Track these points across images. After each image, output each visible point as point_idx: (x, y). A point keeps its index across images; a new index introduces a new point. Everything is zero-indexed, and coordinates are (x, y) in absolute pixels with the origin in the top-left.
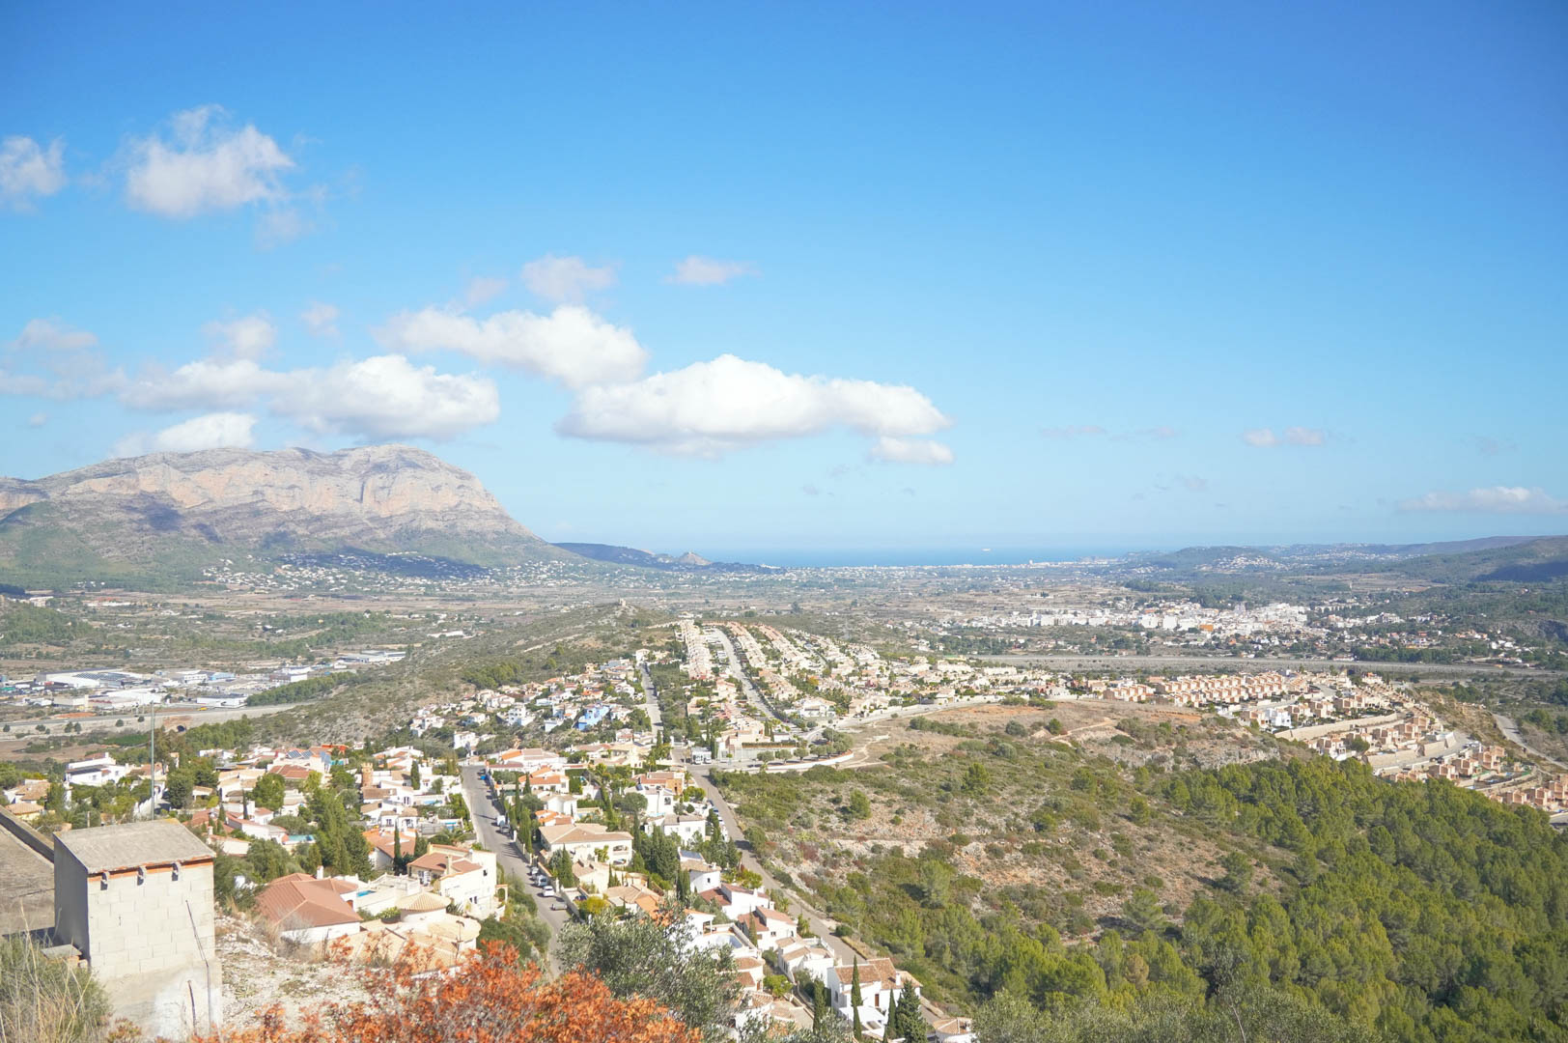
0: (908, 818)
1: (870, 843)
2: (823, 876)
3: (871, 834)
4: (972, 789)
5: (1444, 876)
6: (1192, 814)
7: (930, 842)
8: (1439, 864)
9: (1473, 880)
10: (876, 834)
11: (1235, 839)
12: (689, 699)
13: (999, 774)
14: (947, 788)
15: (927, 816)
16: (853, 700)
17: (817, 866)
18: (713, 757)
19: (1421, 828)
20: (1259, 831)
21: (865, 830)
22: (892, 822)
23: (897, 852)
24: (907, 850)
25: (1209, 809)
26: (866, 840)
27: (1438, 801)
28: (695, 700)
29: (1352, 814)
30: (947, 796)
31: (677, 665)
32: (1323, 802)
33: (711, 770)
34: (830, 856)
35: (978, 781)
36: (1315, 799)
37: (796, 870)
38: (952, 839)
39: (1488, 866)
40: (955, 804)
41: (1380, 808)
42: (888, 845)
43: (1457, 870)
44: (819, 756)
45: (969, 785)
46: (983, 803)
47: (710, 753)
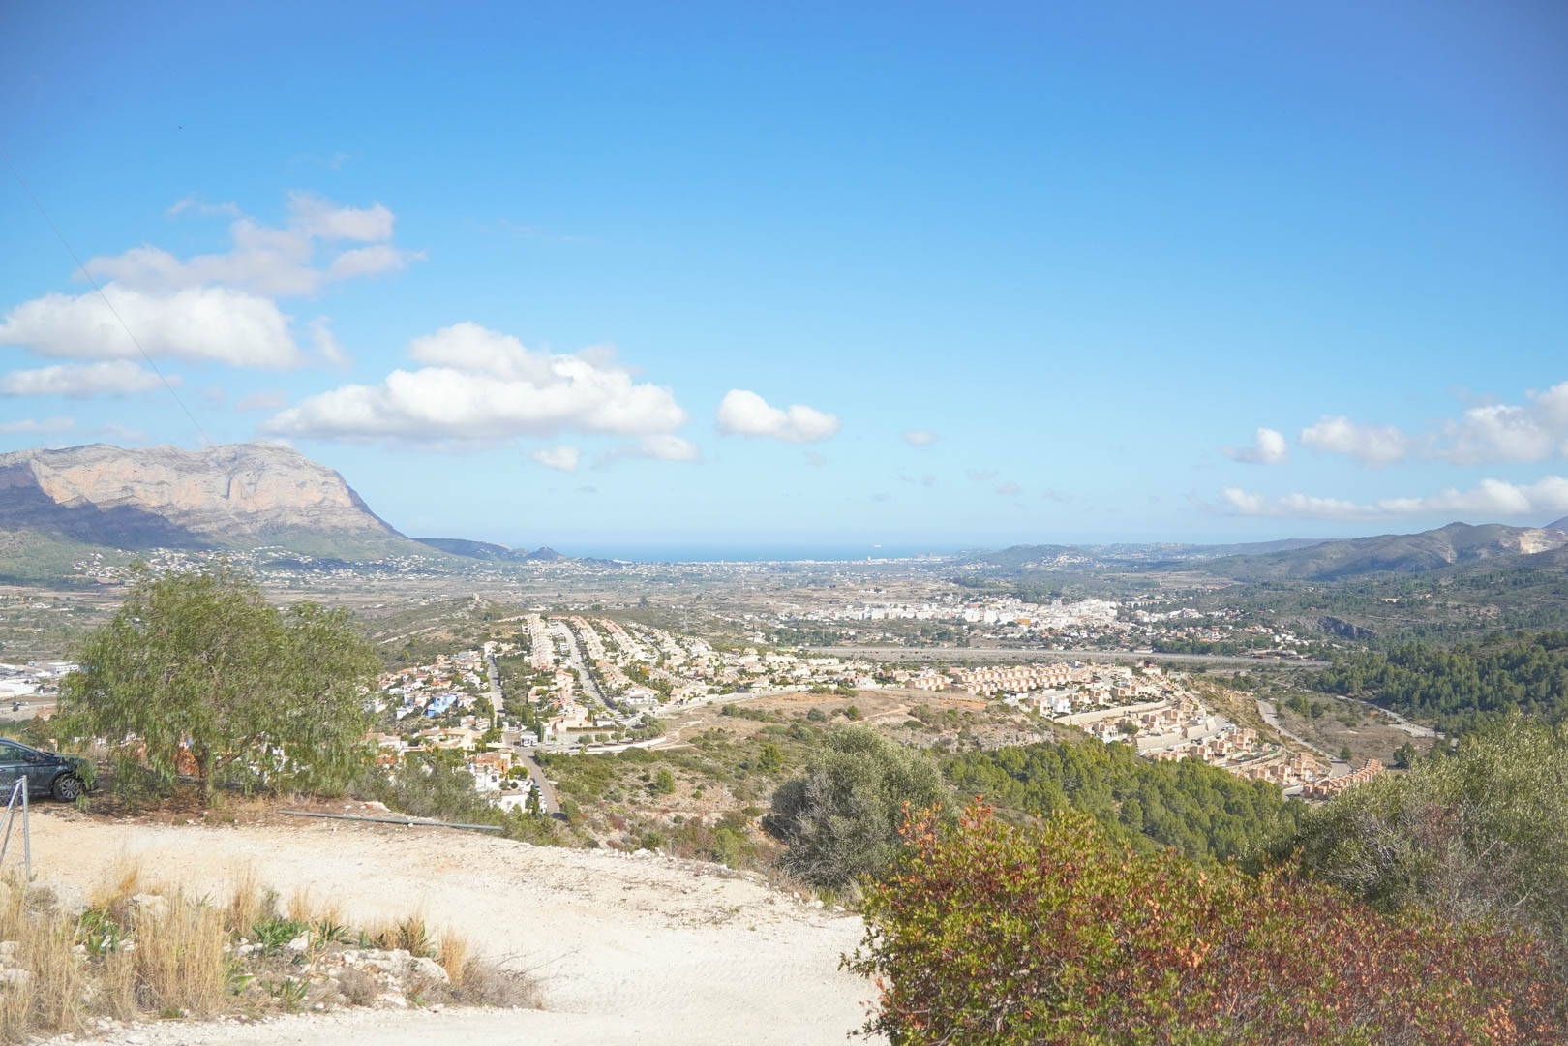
0: (708, 793)
1: (672, 815)
2: (629, 843)
3: (674, 807)
4: (767, 768)
5: (1178, 840)
6: (964, 789)
7: (726, 814)
8: (1173, 830)
9: (1201, 842)
10: (678, 807)
11: (999, 811)
12: (530, 687)
13: (794, 755)
14: (745, 767)
15: (725, 791)
16: (677, 689)
17: (624, 834)
18: (539, 740)
19: (1167, 800)
20: (1025, 803)
21: (669, 803)
22: (694, 796)
23: (696, 822)
24: (705, 820)
25: (979, 785)
26: (669, 812)
27: (1186, 778)
28: (535, 689)
29: (1111, 789)
30: (743, 774)
31: (522, 655)
32: (1086, 779)
33: (536, 752)
34: (637, 826)
35: (773, 761)
36: (1079, 776)
37: (605, 837)
38: (746, 811)
39: (1216, 831)
40: (751, 780)
41: (1136, 784)
42: (687, 816)
43: (1190, 835)
44: (634, 739)
45: (765, 764)
46: (776, 780)
47: (537, 737)
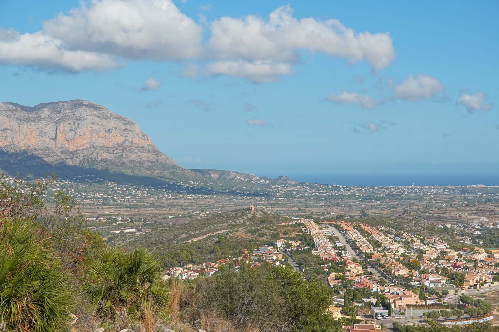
12: (328, 274)
16: (467, 276)
18: (389, 314)
28: (333, 275)
31: (309, 251)
33: (394, 324)
44: (471, 316)
47: (387, 311)
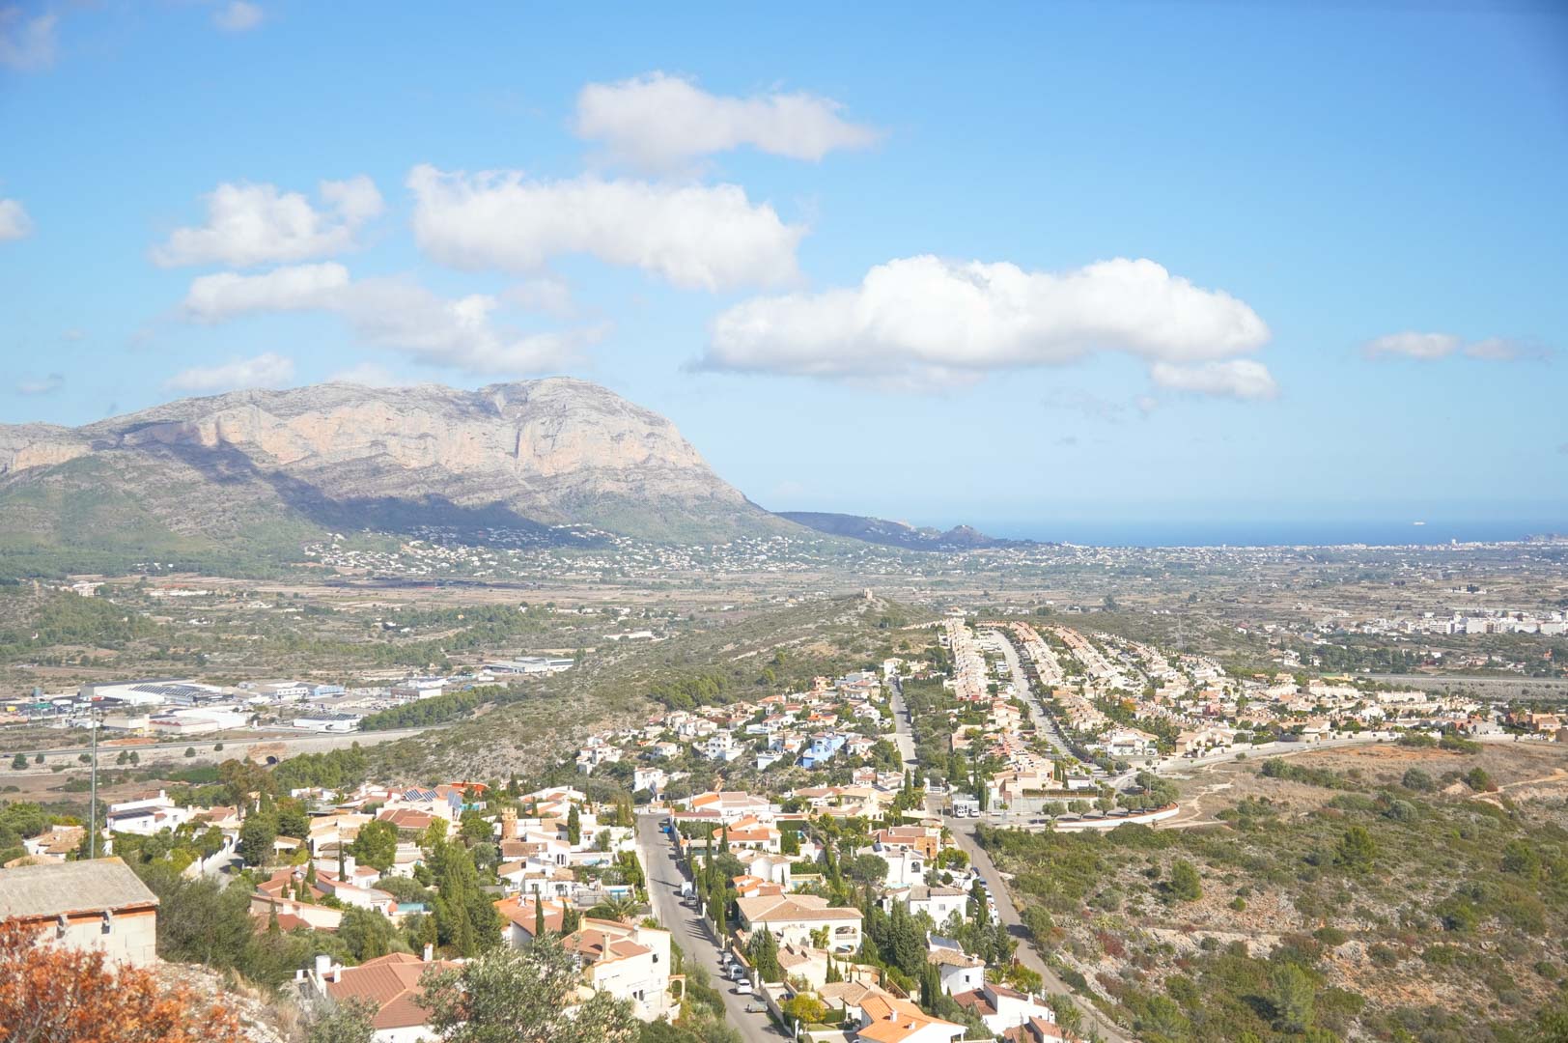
0: (1255, 902)
1: (1199, 935)
2: (1131, 980)
3: (1201, 922)
4: (1350, 864)
7: (1287, 938)
10: (1208, 923)
12: (955, 727)
13: (1391, 844)
14: (1312, 861)
15: (1283, 899)
16: (1183, 733)
17: (1123, 964)
18: (982, 808)
21: (1191, 915)
22: (1232, 906)
23: (1238, 948)
24: (1252, 946)
26: (1193, 930)
28: (962, 729)
30: (1313, 872)
31: (940, 680)
33: (977, 826)
34: (1142, 951)
35: (1359, 853)
37: (1093, 969)
38: (1320, 934)
40: (1324, 884)
42: (1226, 938)
44: (1130, 810)
45: (1346, 858)
46: (1366, 885)
47: (977, 802)
